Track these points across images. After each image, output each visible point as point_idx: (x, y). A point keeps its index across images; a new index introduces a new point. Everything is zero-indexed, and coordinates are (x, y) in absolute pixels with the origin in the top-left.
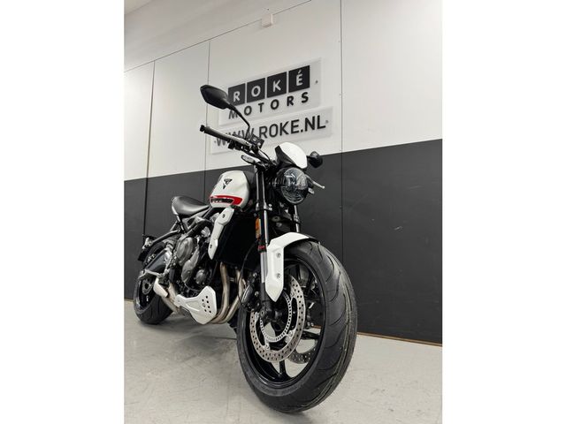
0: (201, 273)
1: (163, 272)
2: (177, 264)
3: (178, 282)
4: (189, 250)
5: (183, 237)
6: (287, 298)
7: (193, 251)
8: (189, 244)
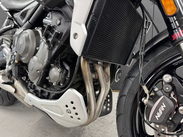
0: (55, 72)
1: (4, 68)
2: (20, 62)
3: (24, 78)
4: (32, 45)
5: (19, 31)
7: (38, 45)
8: (30, 37)
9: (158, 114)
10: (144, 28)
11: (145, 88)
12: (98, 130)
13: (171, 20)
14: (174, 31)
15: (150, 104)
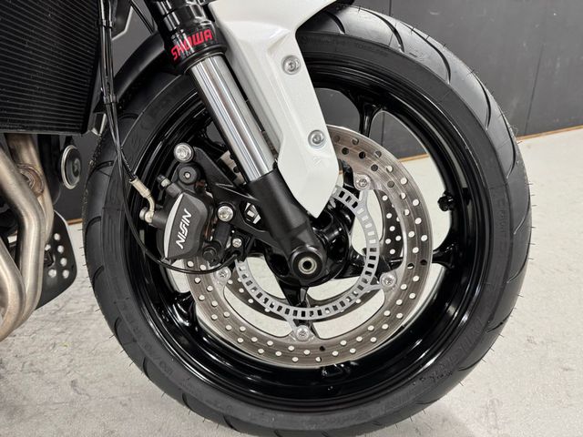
9: (180, 235)
10: (102, 25)
11: (138, 184)
12: (51, 348)
13: (161, 8)
14: (173, 37)
15: (160, 219)
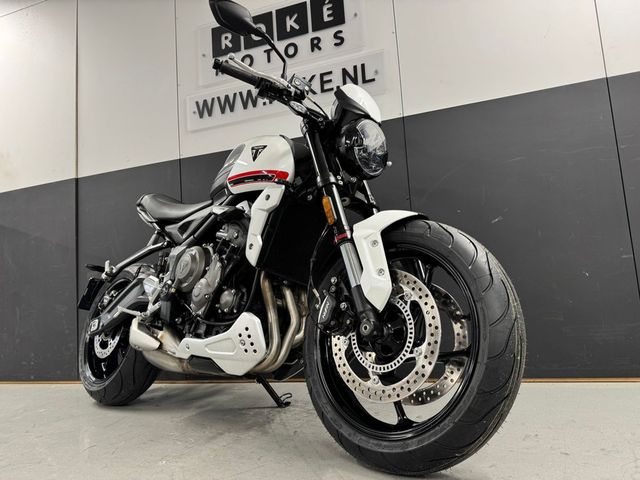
0: (227, 297)
1: (145, 309)
2: (179, 290)
4: (200, 265)
6: (400, 305)
7: (208, 264)
8: (198, 256)
